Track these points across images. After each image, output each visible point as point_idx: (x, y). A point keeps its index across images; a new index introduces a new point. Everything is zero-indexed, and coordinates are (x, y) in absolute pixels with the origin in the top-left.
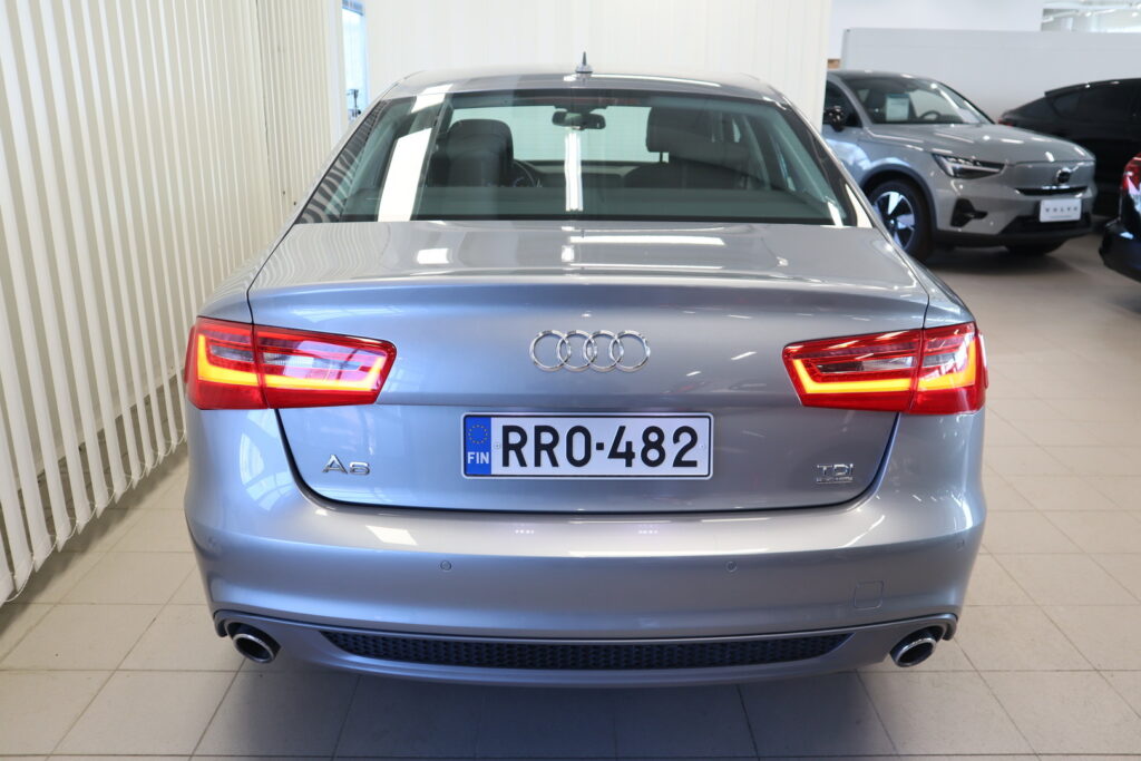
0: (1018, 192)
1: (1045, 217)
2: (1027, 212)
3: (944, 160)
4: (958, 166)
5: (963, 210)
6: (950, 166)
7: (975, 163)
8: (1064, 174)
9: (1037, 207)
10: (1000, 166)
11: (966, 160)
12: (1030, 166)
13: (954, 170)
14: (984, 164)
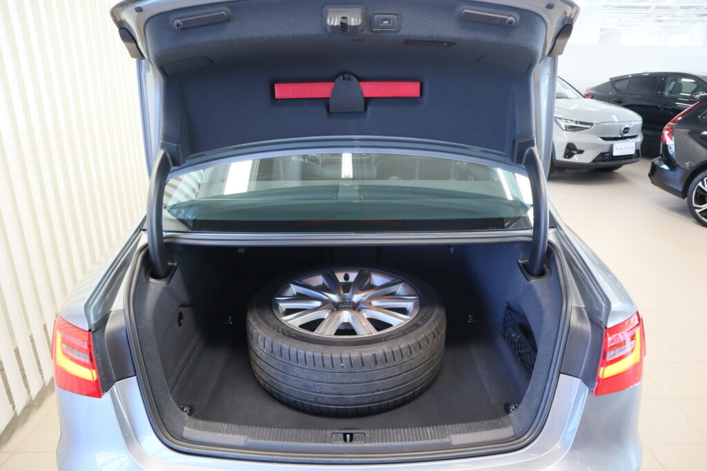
0: (600, 139)
1: (616, 153)
2: (606, 150)
3: (559, 120)
4: (567, 124)
5: (571, 149)
6: (563, 124)
7: (576, 122)
8: (626, 129)
9: (611, 147)
10: (591, 124)
11: (572, 121)
12: (607, 124)
13: (565, 126)
14: (581, 123)
